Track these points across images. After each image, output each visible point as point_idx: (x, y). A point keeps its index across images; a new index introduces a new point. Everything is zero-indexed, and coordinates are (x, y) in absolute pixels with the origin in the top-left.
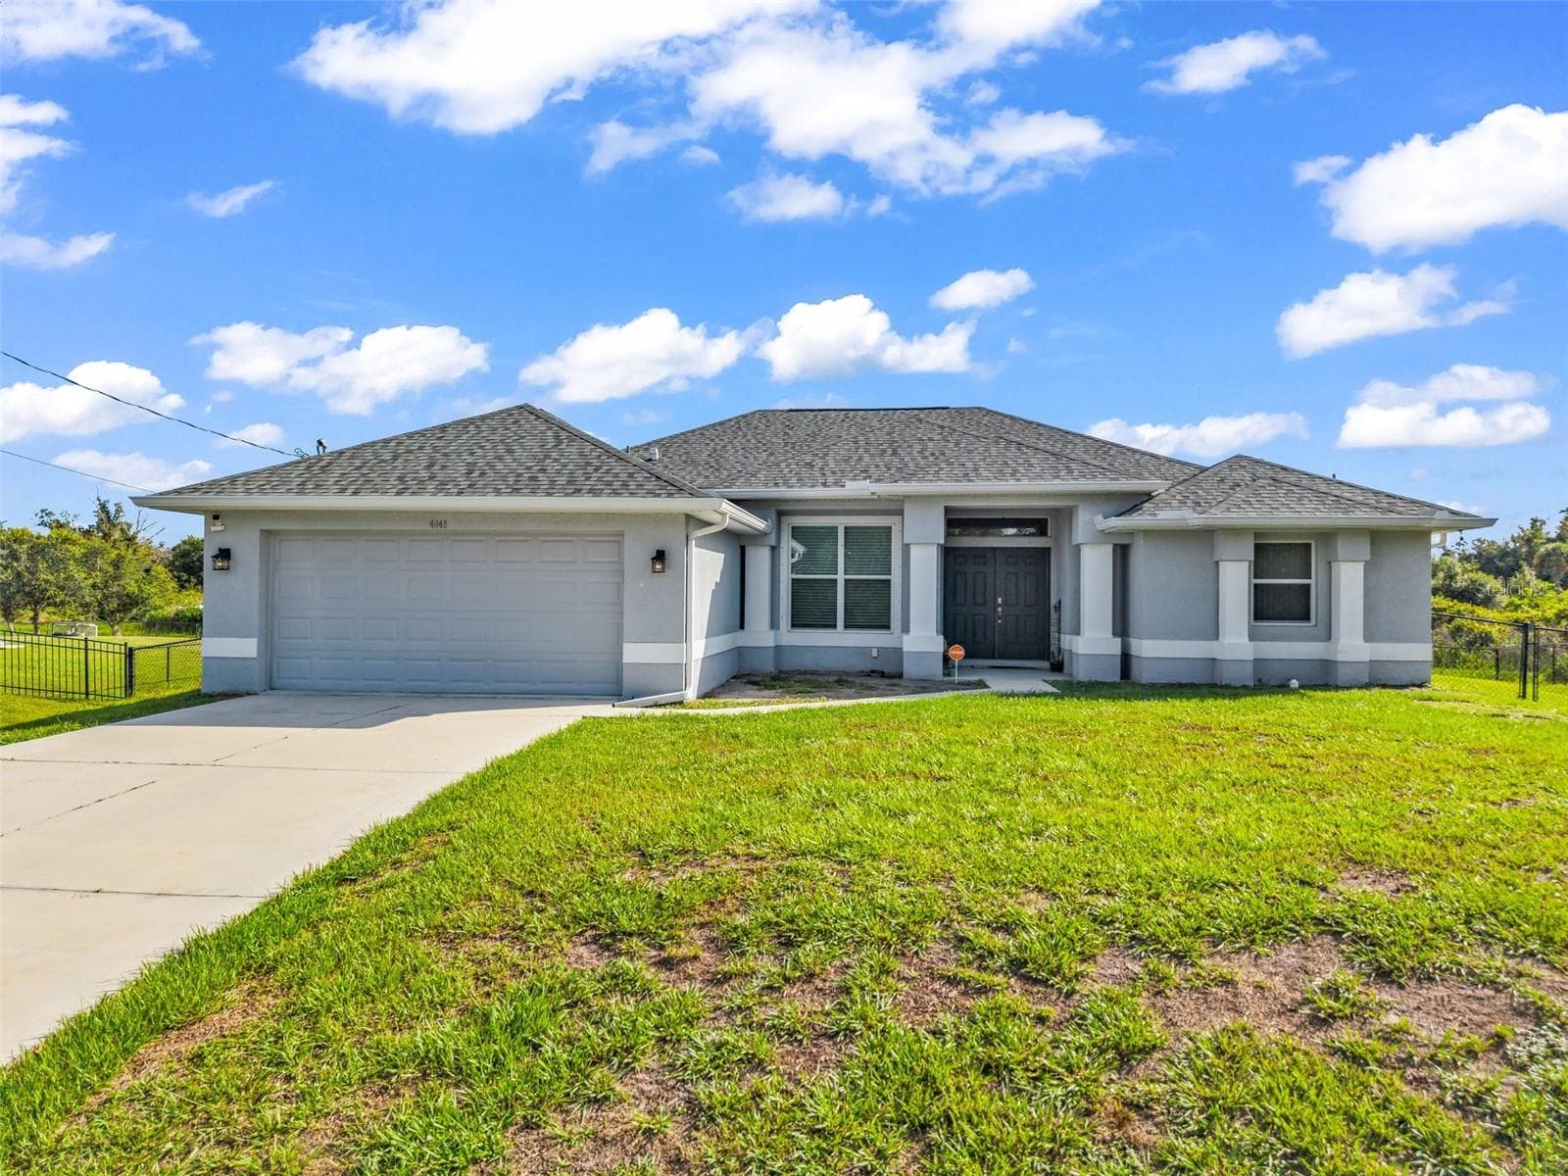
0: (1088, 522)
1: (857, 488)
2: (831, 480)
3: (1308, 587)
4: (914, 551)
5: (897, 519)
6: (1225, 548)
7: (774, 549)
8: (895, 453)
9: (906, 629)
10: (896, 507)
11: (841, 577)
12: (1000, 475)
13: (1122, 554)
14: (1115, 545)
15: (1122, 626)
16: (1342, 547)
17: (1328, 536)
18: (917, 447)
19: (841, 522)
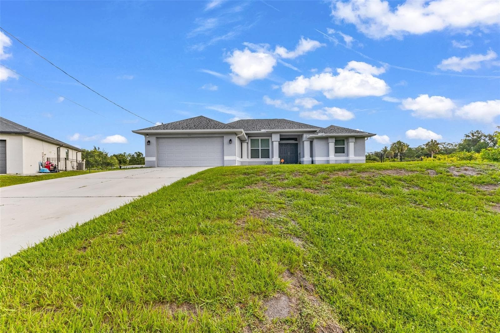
0: (306, 136)
1: (263, 131)
2: (258, 130)
3: (344, 147)
4: (274, 143)
5: (270, 137)
6: (330, 140)
7: (247, 143)
8: (269, 125)
9: (273, 157)
10: (270, 135)
11: (260, 148)
12: (290, 128)
13: (311, 143)
14: (310, 141)
15: (312, 156)
16: (350, 140)
17: (347, 138)
18: (274, 124)
19: (260, 138)
